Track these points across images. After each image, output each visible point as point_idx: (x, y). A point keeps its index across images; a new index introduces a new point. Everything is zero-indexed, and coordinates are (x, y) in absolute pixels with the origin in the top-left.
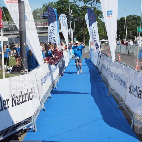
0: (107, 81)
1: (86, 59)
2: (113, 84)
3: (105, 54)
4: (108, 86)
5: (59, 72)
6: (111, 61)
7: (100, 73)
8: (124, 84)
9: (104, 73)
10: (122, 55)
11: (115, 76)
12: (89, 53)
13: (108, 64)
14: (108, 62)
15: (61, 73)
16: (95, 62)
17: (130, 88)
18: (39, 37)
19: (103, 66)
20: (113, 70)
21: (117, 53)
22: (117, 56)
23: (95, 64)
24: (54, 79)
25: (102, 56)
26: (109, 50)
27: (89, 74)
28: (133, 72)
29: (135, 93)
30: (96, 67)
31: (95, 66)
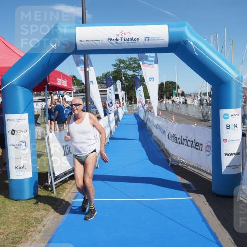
0: (151, 131)
1: (135, 114)
2: (156, 133)
3: (149, 110)
4: (151, 134)
5: (115, 124)
6: (154, 115)
7: (146, 124)
8: (164, 132)
9: (149, 124)
10: (162, 111)
11: (157, 127)
12: (137, 110)
13: (152, 117)
14: (151, 116)
15: (116, 124)
16: (142, 116)
17: (169, 135)
18: (101, 97)
19: (148, 119)
20: (156, 122)
21: (158, 109)
22: (158, 112)
23: (142, 117)
24: (112, 129)
25: (147, 112)
26: (152, 107)
27: (137, 126)
28: (171, 123)
29: (172, 139)
30: (143, 120)
31: (141, 119)
